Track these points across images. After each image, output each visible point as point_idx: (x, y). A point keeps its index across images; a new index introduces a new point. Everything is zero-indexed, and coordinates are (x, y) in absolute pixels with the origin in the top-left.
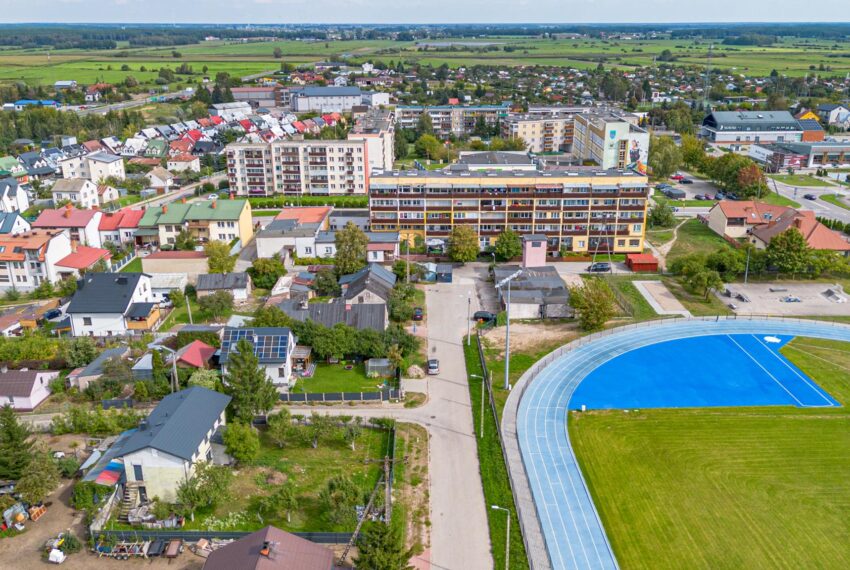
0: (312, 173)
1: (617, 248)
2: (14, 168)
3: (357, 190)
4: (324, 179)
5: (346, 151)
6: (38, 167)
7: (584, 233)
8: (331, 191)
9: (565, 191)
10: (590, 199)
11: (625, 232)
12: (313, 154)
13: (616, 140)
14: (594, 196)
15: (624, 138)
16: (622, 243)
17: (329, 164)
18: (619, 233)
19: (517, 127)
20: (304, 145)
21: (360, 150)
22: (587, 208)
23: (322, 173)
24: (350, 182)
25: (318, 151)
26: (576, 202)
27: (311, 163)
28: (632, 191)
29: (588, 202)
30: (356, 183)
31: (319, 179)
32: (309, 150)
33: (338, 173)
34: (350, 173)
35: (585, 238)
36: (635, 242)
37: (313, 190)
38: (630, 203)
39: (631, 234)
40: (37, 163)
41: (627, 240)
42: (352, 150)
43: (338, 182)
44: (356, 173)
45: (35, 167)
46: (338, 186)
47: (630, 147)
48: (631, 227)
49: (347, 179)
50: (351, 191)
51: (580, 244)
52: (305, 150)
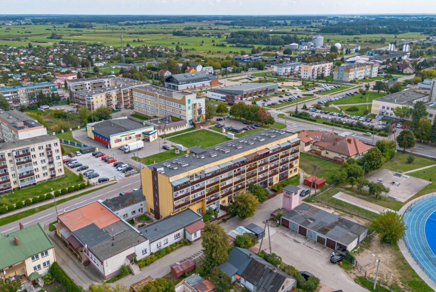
0: (19, 171)
3: (58, 174)
4: (30, 174)
5: (45, 147)
8: (37, 180)
12: (18, 156)
13: (191, 105)
15: (195, 103)
17: (34, 160)
19: (92, 99)
20: (9, 151)
21: (56, 144)
23: (28, 169)
24: (51, 169)
25: (21, 153)
27: (17, 164)
30: (56, 169)
31: (25, 174)
32: (14, 154)
33: (40, 166)
34: (51, 163)
37: (20, 185)
42: (50, 145)
43: (41, 172)
44: (56, 161)
46: (41, 175)
47: (198, 107)
49: (49, 167)
50: (53, 176)
52: (9, 155)
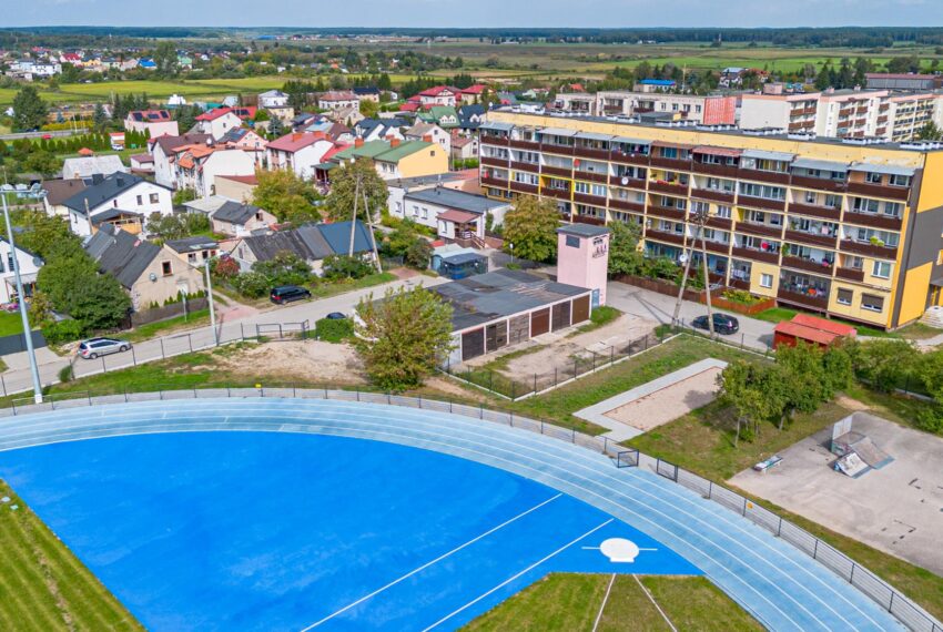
1: (835, 306)
2: (445, 118)
6: (475, 120)
7: (773, 260)
9: (744, 164)
10: (789, 188)
11: (857, 276)
14: (797, 181)
16: (845, 296)
18: (843, 273)
22: (780, 206)
26: (762, 190)
28: (885, 183)
29: (783, 191)
35: (775, 271)
36: (873, 301)
38: (881, 211)
39: (867, 280)
40: (475, 116)
41: (858, 291)
45: (471, 120)
48: (868, 264)
51: (764, 279)
